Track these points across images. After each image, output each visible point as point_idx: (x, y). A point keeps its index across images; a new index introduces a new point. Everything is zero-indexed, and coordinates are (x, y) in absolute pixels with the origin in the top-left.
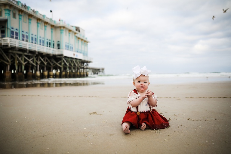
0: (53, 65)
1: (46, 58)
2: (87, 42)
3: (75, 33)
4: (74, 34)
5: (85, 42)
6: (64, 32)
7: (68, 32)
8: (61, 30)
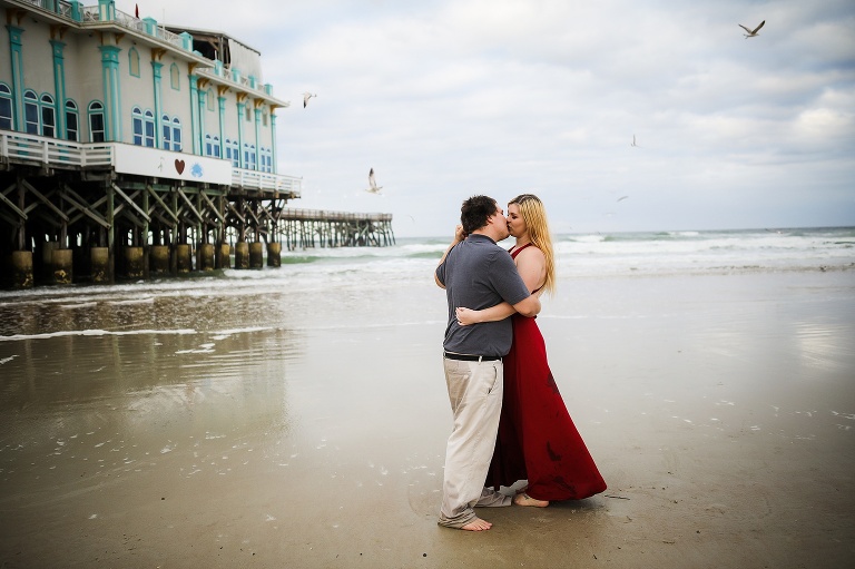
0: (71, 216)
1: (26, 186)
2: (273, 106)
3: (192, 65)
4: (184, 71)
5: (260, 105)
6: (123, 58)
7: (145, 59)
8: (103, 49)
